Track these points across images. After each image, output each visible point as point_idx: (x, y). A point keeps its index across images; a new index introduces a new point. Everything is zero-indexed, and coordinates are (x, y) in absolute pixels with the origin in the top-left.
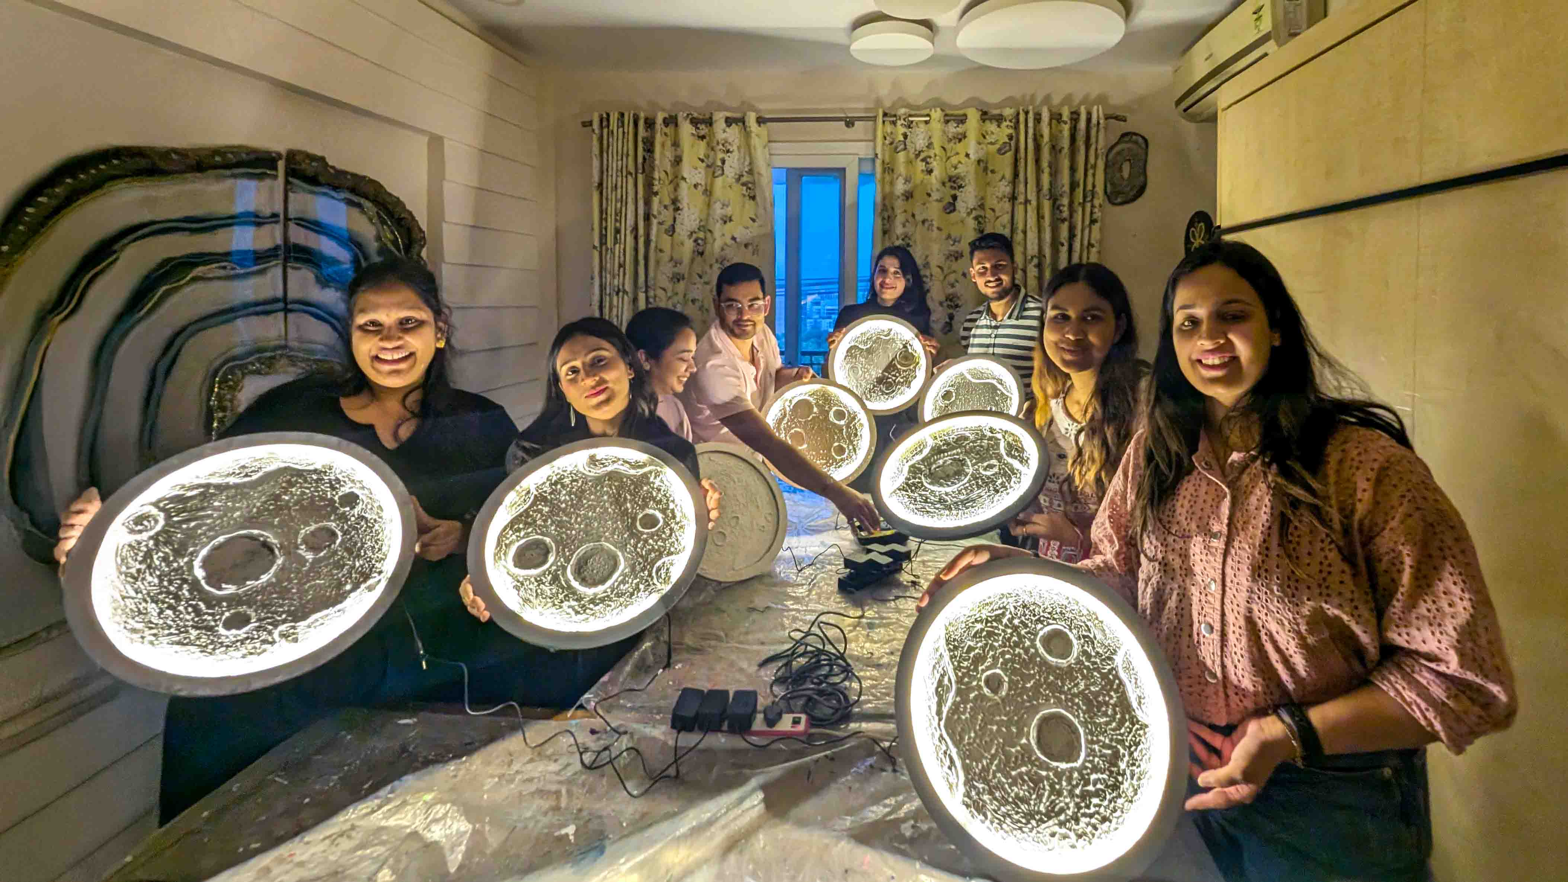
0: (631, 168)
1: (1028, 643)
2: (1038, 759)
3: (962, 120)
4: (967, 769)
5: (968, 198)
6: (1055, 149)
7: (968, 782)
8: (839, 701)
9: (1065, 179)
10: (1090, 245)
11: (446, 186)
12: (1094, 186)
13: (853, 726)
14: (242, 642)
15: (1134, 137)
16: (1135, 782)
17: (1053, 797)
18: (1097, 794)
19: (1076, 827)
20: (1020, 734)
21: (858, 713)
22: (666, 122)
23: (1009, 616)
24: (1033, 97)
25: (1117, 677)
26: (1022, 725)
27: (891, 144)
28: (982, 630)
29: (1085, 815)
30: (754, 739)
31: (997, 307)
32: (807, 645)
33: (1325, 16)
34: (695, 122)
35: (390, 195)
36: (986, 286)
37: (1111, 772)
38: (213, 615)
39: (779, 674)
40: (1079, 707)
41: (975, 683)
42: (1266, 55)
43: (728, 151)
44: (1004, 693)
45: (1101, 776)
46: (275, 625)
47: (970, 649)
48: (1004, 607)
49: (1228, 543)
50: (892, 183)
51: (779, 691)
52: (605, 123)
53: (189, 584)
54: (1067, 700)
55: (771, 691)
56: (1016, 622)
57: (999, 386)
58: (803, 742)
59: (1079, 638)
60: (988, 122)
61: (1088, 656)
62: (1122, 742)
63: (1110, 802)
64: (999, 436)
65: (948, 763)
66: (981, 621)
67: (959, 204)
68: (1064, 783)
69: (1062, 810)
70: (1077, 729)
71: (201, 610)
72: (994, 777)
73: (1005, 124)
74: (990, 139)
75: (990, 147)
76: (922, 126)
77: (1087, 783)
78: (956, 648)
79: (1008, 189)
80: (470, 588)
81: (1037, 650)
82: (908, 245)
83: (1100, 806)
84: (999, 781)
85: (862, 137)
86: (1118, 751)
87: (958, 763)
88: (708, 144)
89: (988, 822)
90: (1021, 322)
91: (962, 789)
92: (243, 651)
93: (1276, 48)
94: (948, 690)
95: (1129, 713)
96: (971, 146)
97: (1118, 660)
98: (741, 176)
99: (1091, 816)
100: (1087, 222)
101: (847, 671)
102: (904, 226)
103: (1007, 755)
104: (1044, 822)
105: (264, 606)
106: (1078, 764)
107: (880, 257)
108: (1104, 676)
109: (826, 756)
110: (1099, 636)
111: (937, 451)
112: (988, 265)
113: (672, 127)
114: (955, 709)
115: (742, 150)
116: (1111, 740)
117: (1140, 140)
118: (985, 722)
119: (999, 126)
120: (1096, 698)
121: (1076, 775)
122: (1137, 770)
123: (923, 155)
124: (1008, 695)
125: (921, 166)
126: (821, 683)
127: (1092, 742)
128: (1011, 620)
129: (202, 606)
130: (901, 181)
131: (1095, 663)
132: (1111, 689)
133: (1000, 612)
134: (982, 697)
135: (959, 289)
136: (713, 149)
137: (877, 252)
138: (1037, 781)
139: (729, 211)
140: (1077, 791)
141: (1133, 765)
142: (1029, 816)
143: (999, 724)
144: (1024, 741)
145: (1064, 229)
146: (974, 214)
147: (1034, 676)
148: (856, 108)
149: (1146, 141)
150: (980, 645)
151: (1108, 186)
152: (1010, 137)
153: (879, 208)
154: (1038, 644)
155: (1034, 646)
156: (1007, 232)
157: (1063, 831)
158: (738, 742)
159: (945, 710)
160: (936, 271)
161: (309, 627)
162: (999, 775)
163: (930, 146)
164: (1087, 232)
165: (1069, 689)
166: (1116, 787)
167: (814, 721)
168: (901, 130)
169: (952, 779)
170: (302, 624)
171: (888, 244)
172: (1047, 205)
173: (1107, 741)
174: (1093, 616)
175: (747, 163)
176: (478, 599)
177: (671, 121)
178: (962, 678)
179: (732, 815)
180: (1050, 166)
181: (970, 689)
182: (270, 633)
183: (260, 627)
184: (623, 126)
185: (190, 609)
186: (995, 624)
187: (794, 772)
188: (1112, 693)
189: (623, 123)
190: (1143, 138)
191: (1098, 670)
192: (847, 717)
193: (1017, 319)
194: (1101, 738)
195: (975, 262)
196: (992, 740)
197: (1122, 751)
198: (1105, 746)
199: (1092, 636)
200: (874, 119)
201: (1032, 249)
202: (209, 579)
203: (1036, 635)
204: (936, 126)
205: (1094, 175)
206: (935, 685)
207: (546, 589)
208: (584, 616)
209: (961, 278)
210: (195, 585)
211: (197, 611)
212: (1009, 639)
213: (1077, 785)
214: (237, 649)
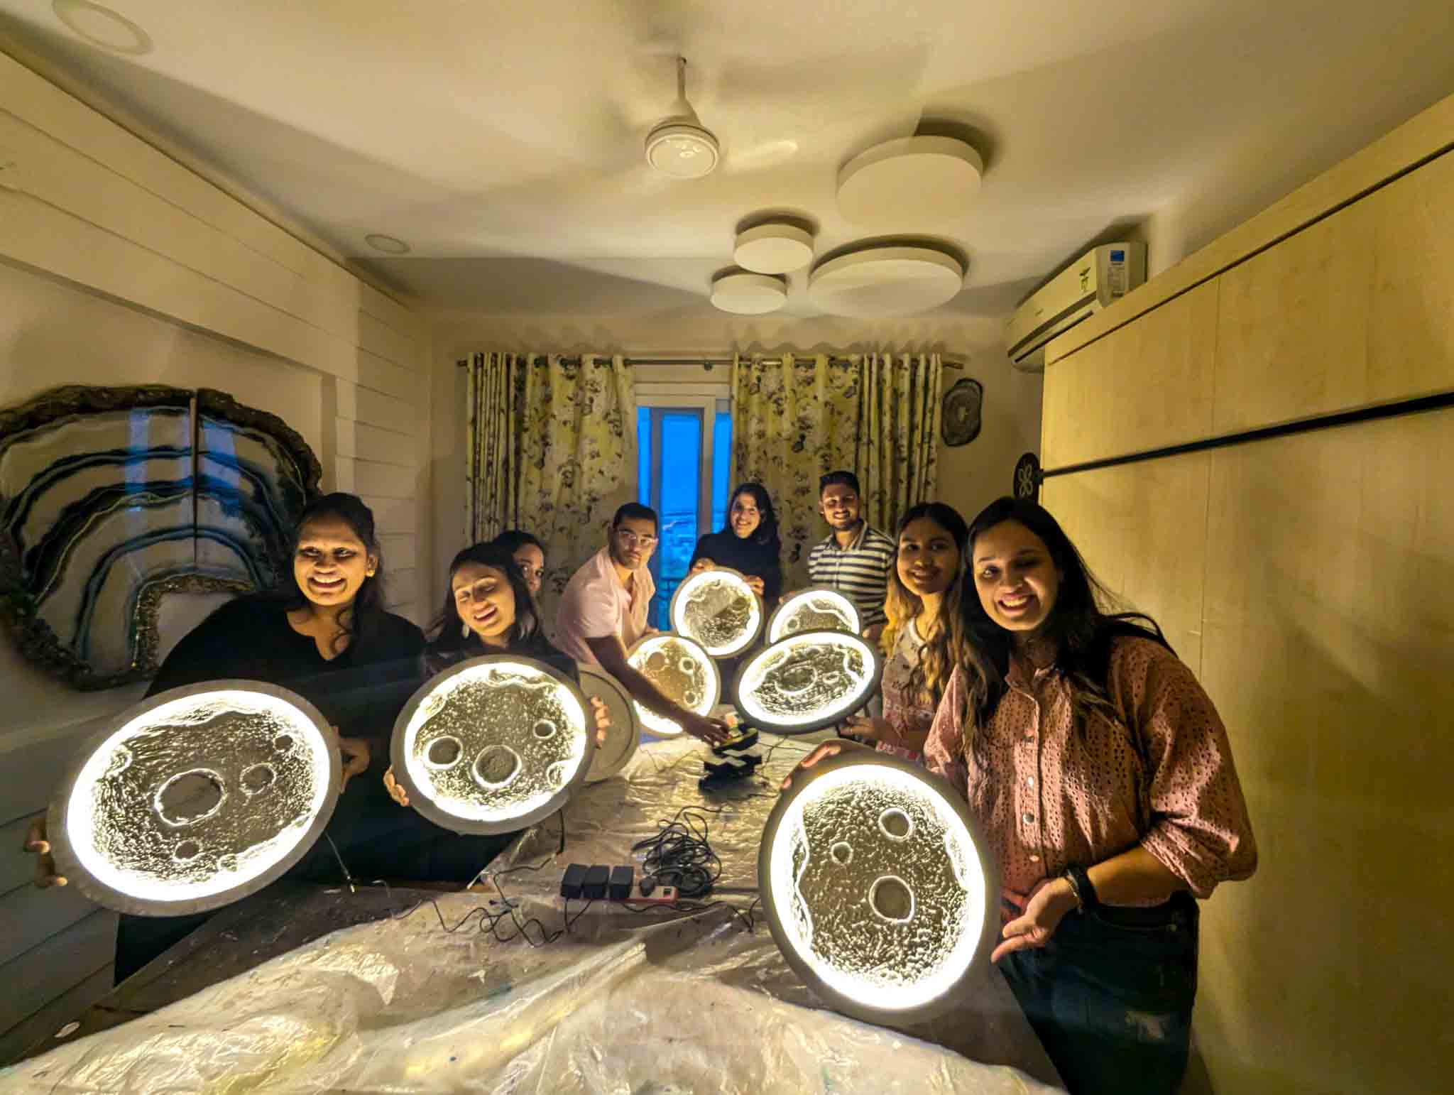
0: (504, 406)
1: (871, 822)
2: (874, 915)
3: (811, 364)
4: (815, 921)
5: (816, 438)
6: (896, 394)
7: (816, 932)
8: (702, 878)
9: (904, 422)
10: (927, 483)
11: (338, 422)
12: (931, 428)
13: (715, 897)
14: (191, 869)
15: (970, 384)
16: (954, 936)
17: (885, 946)
18: (922, 944)
19: (902, 970)
20: (861, 894)
21: (717, 888)
22: (537, 363)
23: (856, 799)
24: (877, 345)
25: (944, 852)
26: (863, 888)
27: (746, 386)
28: (833, 810)
29: (911, 961)
30: (632, 905)
31: (843, 536)
32: (673, 833)
33: (1146, 280)
34: (564, 363)
35: (290, 430)
36: (833, 517)
37: (935, 929)
38: (168, 844)
39: (650, 856)
40: (911, 876)
41: (825, 853)
42: (1091, 314)
43: (596, 391)
44: (849, 862)
45: (925, 930)
46: (219, 855)
47: (823, 825)
48: (853, 792)
49: (1041, 745)
50: (746, 423)
51: (651, 870)
52: (479, 363)
53: (150, 816)
54: (901, 869)
55: (644, 869)
56: (862, 804)
57: (840, 617)
58: (672, 908)
59: (914, 820)
60: (835, 367)
61: (921, 835)
62: (945, 904)
63: (932, 951)
64: (845, 651)
65: (800, 916)
66: (833, 803)
67: (806, 443)
68: (895, 935)
69: (892, 957)
70: (908, 893)
71: (158, 840)
72: (838, 928)
73: (850, 369)
74: (837, 383)
75: (837, 390)
76: (775, 369)
77: (914, 936)
78: (811, 824)
79: (854, 430)
80: (392, 778)
81: (878, 827)
82: (761, 481)
83: (924, 954)
84: (842, 932)
85: (720, 380)
86: (942, 911)
87: (808, 916)
88: (577, 384)
89: (831, 963)
90: (864, 553)
91: (810, 937)
92: (191, 878)
93: (1101, 307)
94: (803, 857)
95: (953, 882)
96: (819, 388)
97: (946, 839)
98: (608, 414)
99: (916, 962)
100: (925, 461)
101: (708, 853)
102: (756, 463)
103: (850, 911)
104: (877, 965)
105: (210, 837)
106: (907, 920)
107: (737, 494)
108: (934, 852)
109: (693, 919)
110: (932, 819)
111: (792, 661)
112: (837, 498)
113: (542, 367)
114: (808, 873)
115: (610, 391)
116: (936, 902)
117: (976, 387)
118: (832, 885)
119: (845, 371)
120: (926, 869)
121: (905, 929)
122: (956, 928)
123: (775, 397)
124: (852, 863)
125: (773, 407)
126: (687, 863)
127: (921, 904)
128: (858, 803)
129: (160, 836)
130: (755, 421)
131: (926, 841)
132: (939, 862)
133: (849, 796)
134: (830, 864)
135: (805, 521)
136: (581, 388)
137: (733, 489)
138: (873, 932)
139: (596, 447)
140: (906, 942)
141: (954, 922)
142: (865, 960)
143: (844, 887)
144: (864, 900)
145: (904, 467)
146: (821, 452)
147: (874, 849)
148: (715, 350)
149: (981, 387)
150: (831, 821)
151: (945, 428)
152: (855, 382)
153: (735, 445)
154: (880, 822)
155: (876, 825)
156: (851, 470)
157: (893, 973)
158: (618, 908)
159: (800, 873)
160: (785, 505)
161: (246, 857)
162: (841, 927)
163: (781, 388)
164: (924, 471)
165: (904, 861)
166: (938, 940)
167: (681, 893)
168: (756, 373)
169: (803, 929)
170: (240, 855)
171: (742, 481)
172: (888, 444)
173: (933, 903)
174: (927, 803)
175: (614, 402)
176: (399, 787)
177: (542, 362)
178: (815, 849)
179: (616, 963)
180: (892, 408)
181: (821, 858)
182: (214, 862)
183: (206, 856)
184: (496, 366)
185: (150, 839)
186: (845, 805)
187: (667, 931)
188: (939, 865)
189: (496, 363)
190: (978, 384)
191: (929, 845)
192: (708, 891)
193: (861, 549)
194: (928, 900)
195: (825, 494)
196: (837, 899)
197: (945, 911)
198: (931, 907)
199: (925, 818)
200: (731, 362)
201: (874, 484)
202: (165, 811)
203: (878, 816)
204: (787, 370)
205: (932, 418)
206: (793, 853)
207: (456, 782)
208: (487, 807)
209: (807, 511)
210: (155, 817)
211: (156, 842)
212: (856, 819)
213: (906, 937)
214: (187, 875)
